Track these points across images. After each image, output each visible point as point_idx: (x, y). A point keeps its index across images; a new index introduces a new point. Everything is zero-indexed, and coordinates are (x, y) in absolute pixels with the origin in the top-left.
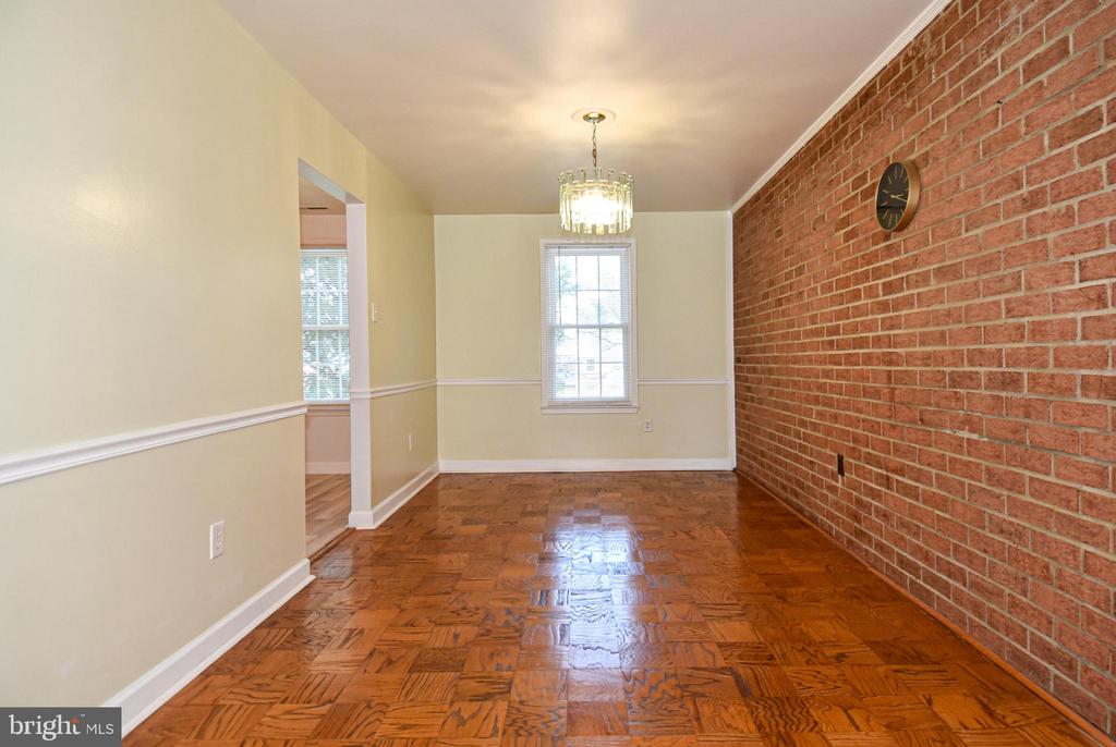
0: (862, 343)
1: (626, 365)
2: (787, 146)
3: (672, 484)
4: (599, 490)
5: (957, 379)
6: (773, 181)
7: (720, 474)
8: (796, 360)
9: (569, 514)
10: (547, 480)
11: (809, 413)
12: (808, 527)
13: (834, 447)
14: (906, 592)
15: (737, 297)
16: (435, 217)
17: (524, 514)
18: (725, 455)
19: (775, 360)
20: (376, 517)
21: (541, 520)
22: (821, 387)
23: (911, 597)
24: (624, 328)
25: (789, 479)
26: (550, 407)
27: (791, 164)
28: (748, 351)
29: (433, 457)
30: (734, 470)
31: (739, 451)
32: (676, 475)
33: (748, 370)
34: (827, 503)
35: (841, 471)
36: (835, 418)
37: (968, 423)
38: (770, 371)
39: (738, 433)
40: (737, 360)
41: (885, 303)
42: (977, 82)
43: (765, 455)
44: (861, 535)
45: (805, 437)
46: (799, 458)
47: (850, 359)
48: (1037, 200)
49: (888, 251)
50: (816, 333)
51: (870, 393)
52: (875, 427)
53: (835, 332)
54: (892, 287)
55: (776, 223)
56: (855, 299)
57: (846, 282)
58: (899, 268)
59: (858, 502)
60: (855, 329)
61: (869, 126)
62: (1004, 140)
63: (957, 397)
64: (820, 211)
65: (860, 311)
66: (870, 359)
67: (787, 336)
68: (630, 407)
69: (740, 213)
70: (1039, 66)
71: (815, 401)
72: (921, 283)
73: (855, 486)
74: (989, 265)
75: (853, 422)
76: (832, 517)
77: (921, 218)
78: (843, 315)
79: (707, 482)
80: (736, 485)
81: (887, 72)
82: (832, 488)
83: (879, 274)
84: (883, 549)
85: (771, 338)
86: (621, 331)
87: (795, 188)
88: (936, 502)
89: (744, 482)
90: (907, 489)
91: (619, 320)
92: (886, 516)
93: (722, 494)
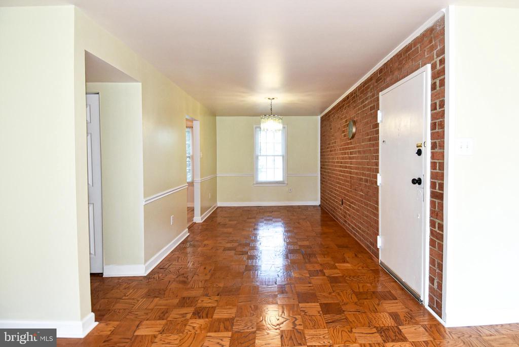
0: (346, 167)
1: (283, 169)
3: (298, 210)
4: (273, 212)
5: (361, 179)
6: (330, 112)
7: (314, 206)
8: (334, 170)
9: (263, 218)
10: (255, 209)
11: (336, 186)
12: (335, 221)
13: (341, 197)
14: (352, 235)
15: (321, 146)
16: (217, 117)
17: (248, 218)
18: (316, 200)
19: (330, 169)
20: (202, 219)
21: (254, 220)
22: (339, 179)
23: (353, 236)
24: (283, 156)
25: (332, 207)
26: (257, 184)
27: (334, 108)
28: (324, 165)
29: (216, 201)
30: (320, 205)
31: (321, 199)
32: (299, 207)
33: (325, 172)
34: (339, 214)
35: (342, 204)
36: (341, 188)
37: (362, 190)
38: (328, 172)
39: (321, 192)
40: (321, 168)
41: (350, 157)
42: (364, 107)
43: (327, 200)
44: (345, 221)
45: (336, 194)
46: (334, 200)
47: (344, 172)
48: (370, 140)
49: (351, 143)
50: (338, 162)
51: (347, 181)
52: (348, 191)
53: (341, 163)
54: (351, 153)
55: (330, 125)
56: (345, 154)
57: (343, 149)
58: (352, 148)
59: (345, 212)
60: (345, 163)
61: (349, 106)
62: (367, 123)
63: (360, 184)
64: (339, 126)
65: (346, 158)
66: (347, 172)
67: (332, 162)
68: (284, 183)
69: (322, 118)
70: (372, 109)
71: (338, 183)
72: (356, 153)
73: (344, 208)
74: (364, 152)
75: (344, 189)
76: (341, 218)
77: (356, 137)
78: (343, 158)
79: (309, 209)
80: (320, 211)
81: (351, 94)
82: (341, 209)
83: (349, 148)
84: (349, 225)
85: (329, 162)
86: (281, 157)
87: (334, 116)
88: (357, 210)
89: (322, 209)
90: (353, 208)
91: (280, 153)
92: (350, 216)
93: (313, 213)
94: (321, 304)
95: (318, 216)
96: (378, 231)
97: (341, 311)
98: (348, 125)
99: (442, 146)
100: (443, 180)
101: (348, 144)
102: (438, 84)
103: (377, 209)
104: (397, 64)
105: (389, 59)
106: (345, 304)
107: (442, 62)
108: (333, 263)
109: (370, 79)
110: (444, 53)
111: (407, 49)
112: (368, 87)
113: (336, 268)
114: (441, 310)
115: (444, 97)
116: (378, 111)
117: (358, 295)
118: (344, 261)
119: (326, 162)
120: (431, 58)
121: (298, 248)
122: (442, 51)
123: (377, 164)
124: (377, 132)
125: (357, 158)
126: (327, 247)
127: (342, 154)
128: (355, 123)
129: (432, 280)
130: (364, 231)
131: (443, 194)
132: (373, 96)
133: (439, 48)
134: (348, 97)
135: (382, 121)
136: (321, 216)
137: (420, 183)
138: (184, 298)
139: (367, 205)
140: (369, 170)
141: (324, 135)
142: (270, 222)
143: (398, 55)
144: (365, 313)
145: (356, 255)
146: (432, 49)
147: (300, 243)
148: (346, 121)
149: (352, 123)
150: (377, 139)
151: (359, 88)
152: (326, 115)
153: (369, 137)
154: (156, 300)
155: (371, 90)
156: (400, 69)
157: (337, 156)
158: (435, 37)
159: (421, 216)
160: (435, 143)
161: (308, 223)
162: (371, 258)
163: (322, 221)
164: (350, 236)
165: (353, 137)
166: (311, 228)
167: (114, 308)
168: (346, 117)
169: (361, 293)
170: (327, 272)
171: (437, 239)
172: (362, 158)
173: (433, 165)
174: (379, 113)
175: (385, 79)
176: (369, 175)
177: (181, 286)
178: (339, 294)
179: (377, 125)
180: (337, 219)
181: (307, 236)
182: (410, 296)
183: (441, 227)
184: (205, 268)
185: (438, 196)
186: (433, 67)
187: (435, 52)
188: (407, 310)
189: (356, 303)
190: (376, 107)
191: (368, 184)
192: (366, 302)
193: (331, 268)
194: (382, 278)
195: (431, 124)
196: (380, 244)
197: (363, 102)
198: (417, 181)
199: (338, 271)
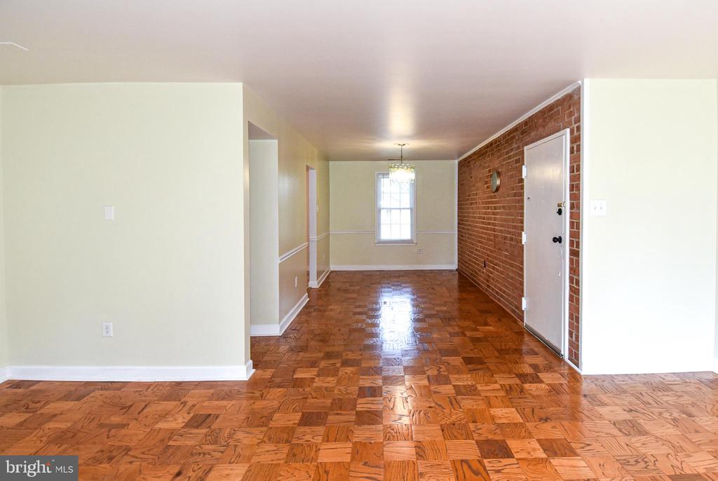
0: (489, 224)
1: (412, 225)
2: (473, 147)
3: (430, 275)
4: (400, 277)
5: (505, 238)
6: (470, 157)
7: (450, 271)
8: (475, 227)
10: (378, 273)
11: (477, 246)
12: (477, 287)
13: (483, 258)
14: (496, 301)
16: (330, 162)
18: (452, 263)
19: (470, 225)
20: (318, 284)
22: (481, 237)
24: (411, 209)
25: (471, 270)
26: (379, 243)
27: (475, 154)
28: (462, 221)
29: (328, 264)
30: (457, 270)
31: (459, 261)
32: (432, 271)
33: (463, 228)
34: (481, 279)
35: (485, 267)
36: (484, 248)
37: (507, 250)
38: (468, 230)
39: (459, 254)
40: (459, 224)
41: (494, 212)
42: (509, 158)
43: (466, 262)
44: (488, 286)
45: (477, 255)
46: (475, 263)
47: (487, 229)
48: (515, 195)
49: (495, 197)
50: (480, 218)
51: (491, 240)
52: (491, 251)
53: (484, 219)
54: (495, 208)
55: (471, 173)
56: (488, 209)
57: (486, 203)
58: (496, 202)
59: (488, 276)
60: (488, 219)
61: (492, 154)
62: (512, 176)
63: (505, 243)
64: (481, 176)
65: (489, 213)
66: (491, 229)
67: (472, 217)
68: (413, 243)
69: (460, 163)
70: (517, 161)
71: (480, 242)
72: (500, 209)
73: (487, 271)
74: (509, 208)
75: (487, 249)
76: (483, 282)
77: (500, 190)
78: (486, 213)
79: (444, 274)
80: (457, 276)
81: (496, 141)
82: (483, 273)
83: (492, 203)
84: (493, 289)
85: (469, 217)
86: (409, 211)
87: (475, 163)
88: (502, 273)
89: (459, 274)
90: (497, 270)
91: (408, 206)
92: (493, 279)
93: (449, 278)
94: (462, 358)
95: (455, 281)
96: (523, 292)
97: (482, 363)
98: (491, 176)
99: (578, 207)
100: (579, 238)
101: (491, 197)
102: (575, 148)
103: (522, 269)
104: (541, 121)
105: (534, 113)
106: (486, 358)
107: (578, 128)
108: (474, 326)
109: (515, 129)
110: (579, 121)
111: (550, 108)
112: (513, 137)
113: (478, 330)
114: (578, 360)
115: (579, 162)
116: (523, 166)
117: (501, 351)
118: (486, 324)
119: (465, 217)
120: (569, 124)
121: (435, 313)
122: (578, 120)
123: (522, 222)
124: (522, 187)
125: (501, 214)
126: (468, 313)
127: (485, 208)
128: (499, 174)
129: (571, 334)
130: (509, 295)
131: (579, 251)
132: (518, 148)
133: (576, 116)
134: (491, 144)
135: (526, 177)
136: (459, 282)
137: (560, 242)
138: (328, 352)
139: (511, 265)
140: (515, 227)
141: (462, 185)
142: (399, 288)
143: (542, 112)
144: (506, 364)
145: (499, 320)
146: (571, 114)
147: (437, 308)
148: (490, 171)
149: (496, 175)
150: (522, 195)
151: (504, 136)
152: (465, 160)
153: (514, 192)
154: (301, 354)
155: (517, 141)
156: (544, 127)
157: (478, 211)
158: (573, 104)
159: (561, 274)
160: (573, 203)
161: (444, 288)
162: (515, 322)
163: (459, 286)
164: (493, 301)
165: (497, 189)
166: (448, 295)
167: (264, 359)
168: (489, 166)
169: (502, 350)
170: (468, 334)
171: (575, 294)
172: (507, 214)
173: (572, 224)
174: (524, 168)
175: (530, 133)
176: (513, 234)
177: (321, 344)
178: (481, 351)
179: (522, 180)
180: (479, 284)
181: (445, 302)
182: (551, 352)
183: (578, 283)
184: (339, 330)
185: (575, 253)
186: (572, 132)
187: (573, 118)
188: (547, 362)
189: (497, 357)
190: (520, 161)
191: (513, 243)
192: (507, 356)
193: (473, 331)
194: (526, 338)
195: (570, 185)
196: (524, 306)
197: (507, 153)
198: (558, 240)
199: (480, 333)
